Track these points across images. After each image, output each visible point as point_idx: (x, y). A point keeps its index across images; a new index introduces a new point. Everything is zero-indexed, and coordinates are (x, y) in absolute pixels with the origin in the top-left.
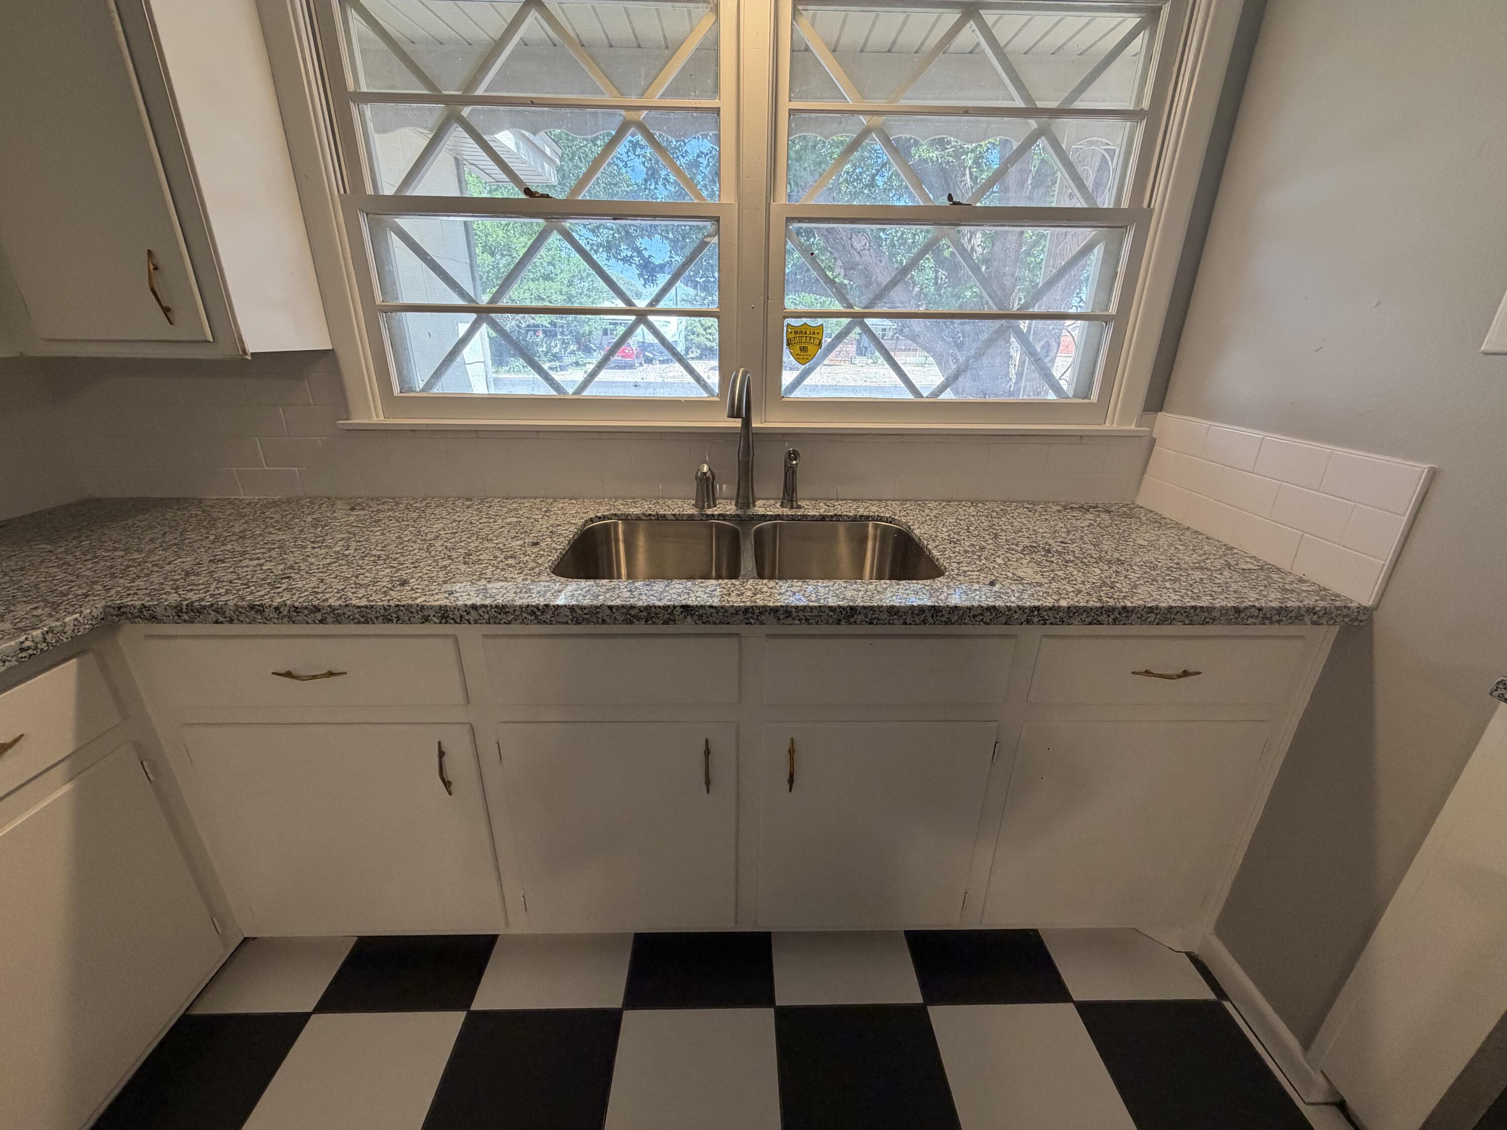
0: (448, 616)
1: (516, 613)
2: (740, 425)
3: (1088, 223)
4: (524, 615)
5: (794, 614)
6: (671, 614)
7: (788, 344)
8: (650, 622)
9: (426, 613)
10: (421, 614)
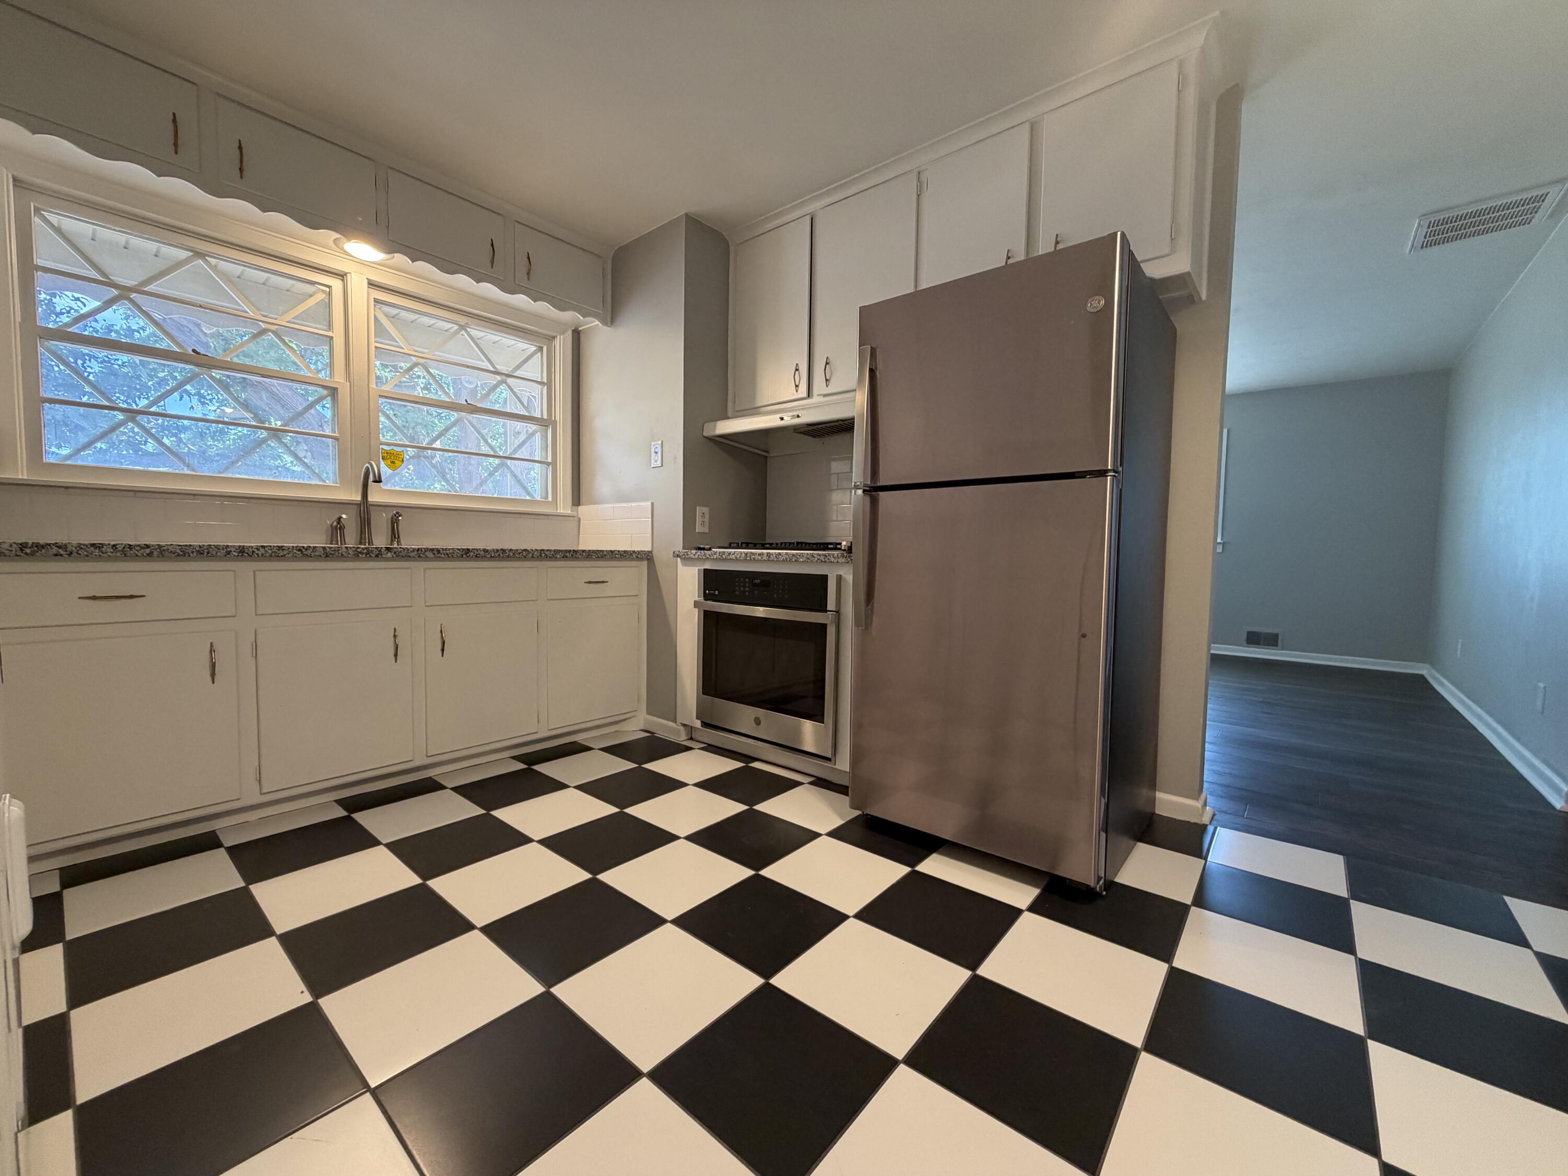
0: (244, 552)
1: (290, 550)
2: (360, 499)
3: (531, 422)
4: (294, 551)
5: (441, 552)
6: (380, 551)
7: (383, 459)
8: (368, 556)
9: (229, 550)
10: (225, 550)
